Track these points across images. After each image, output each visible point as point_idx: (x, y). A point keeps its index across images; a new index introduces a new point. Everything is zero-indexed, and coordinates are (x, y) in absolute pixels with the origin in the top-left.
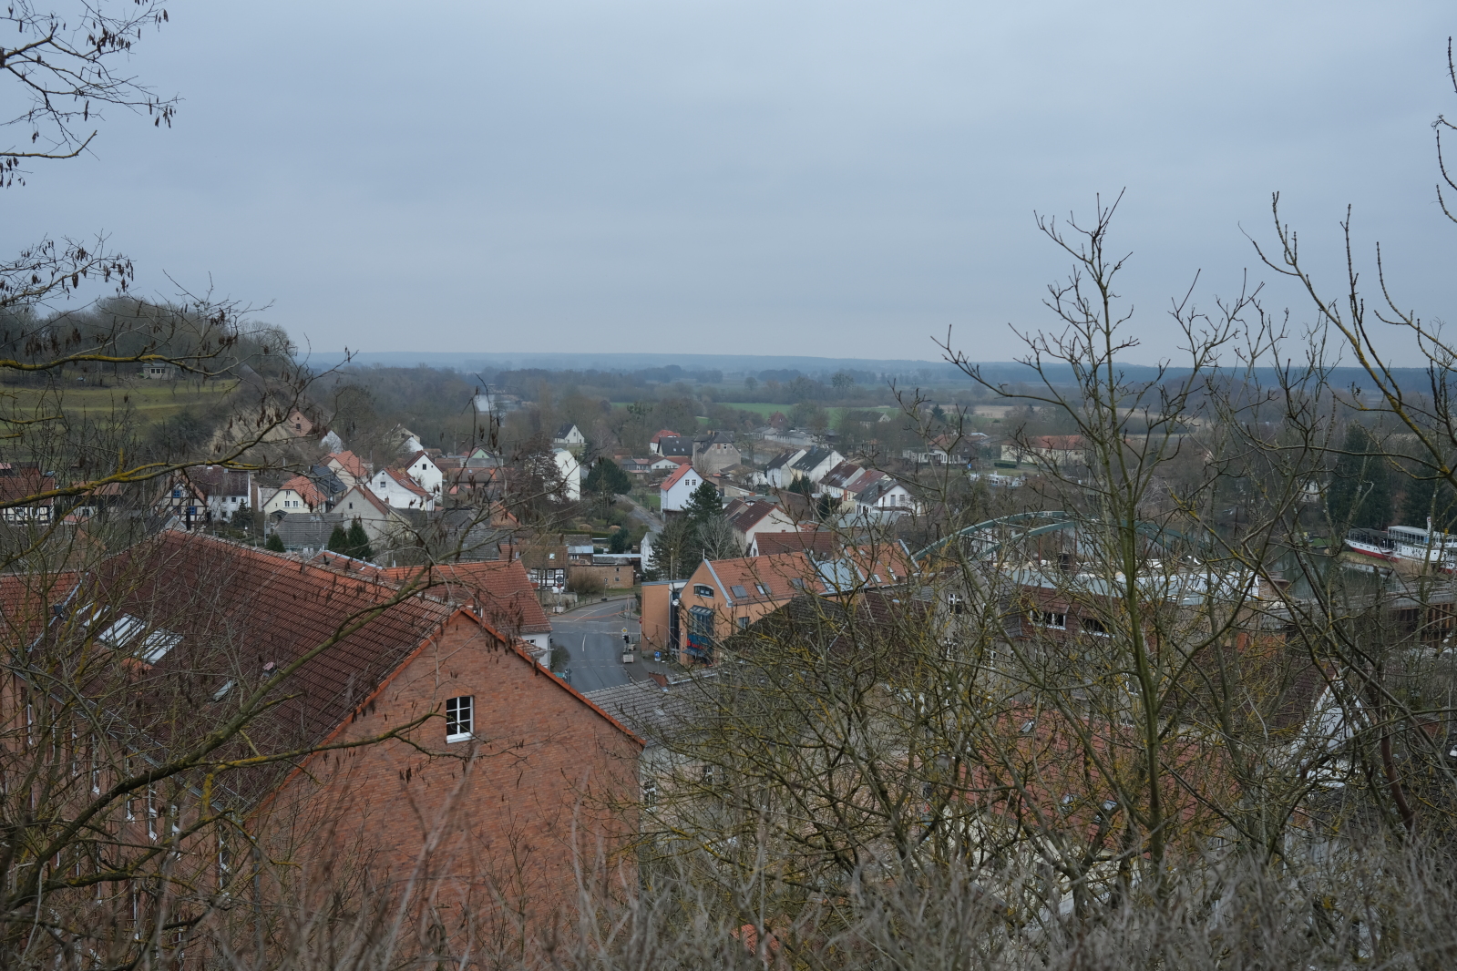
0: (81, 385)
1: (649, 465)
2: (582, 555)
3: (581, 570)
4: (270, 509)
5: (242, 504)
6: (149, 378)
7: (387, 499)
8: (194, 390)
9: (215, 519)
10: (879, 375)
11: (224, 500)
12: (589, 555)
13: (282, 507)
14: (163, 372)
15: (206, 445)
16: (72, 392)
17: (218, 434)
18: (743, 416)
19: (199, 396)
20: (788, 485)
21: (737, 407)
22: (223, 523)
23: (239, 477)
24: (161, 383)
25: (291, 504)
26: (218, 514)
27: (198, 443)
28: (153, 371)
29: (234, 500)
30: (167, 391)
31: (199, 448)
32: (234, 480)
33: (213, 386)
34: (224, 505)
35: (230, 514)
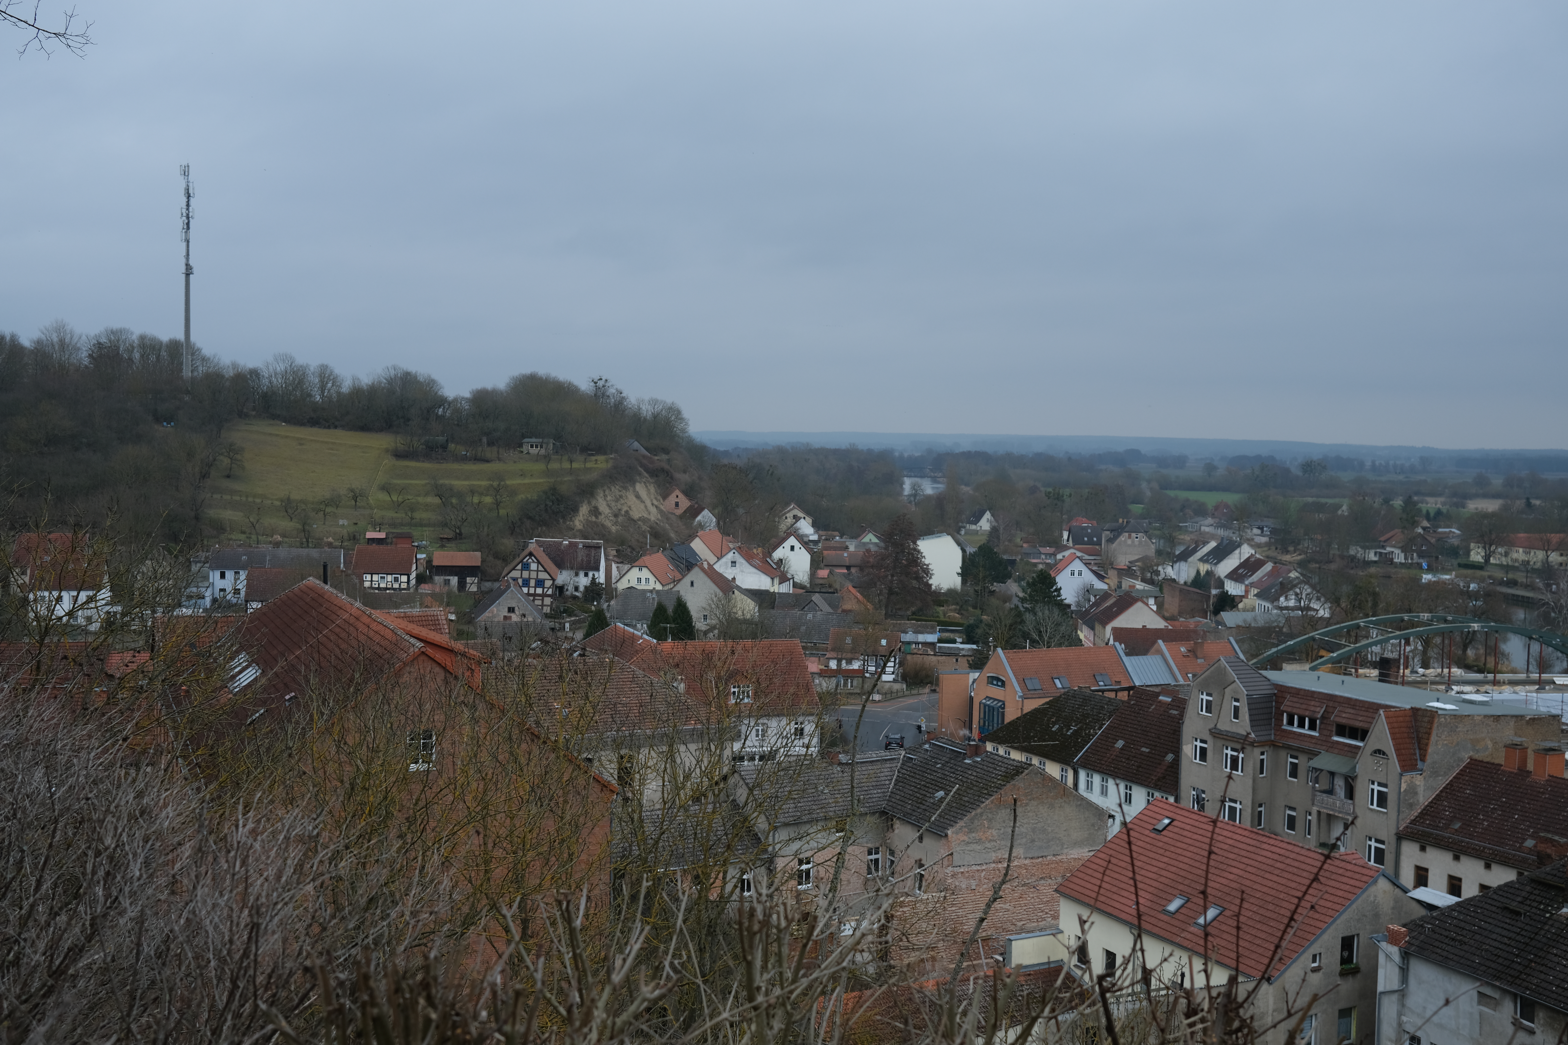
0: (464, 459)
1: (1055, 555)
2: (925, 644)
3: (918, 659)
4: (622, 585)
5: (594, 579)
6: (528, 453)
7: (734, 579)
8: (566, 465)
9: (568, 593)
10: (1368, 464)
11: (577, 575)
12: (932, 645)
13: (634, 583)
14: (541, 447)
15: (571, 520)
16: (456, 466)
17: (584, 510)
18: (1185, 505)
19: (571, 471)
20: (1190, 580)
21: (1183, 495)
22: (575, 598)
23: (593, 552)
24: (537, 458)
25: (643, 581)
26: (571, 588)
27: (563, 517)
28: (532, 446)
29: (586, 575)
30: (540, 466)
31: (564, 522)
32: (588, 555)
33: (585, 461)
34: (576, 579)
35: (582, 589)
